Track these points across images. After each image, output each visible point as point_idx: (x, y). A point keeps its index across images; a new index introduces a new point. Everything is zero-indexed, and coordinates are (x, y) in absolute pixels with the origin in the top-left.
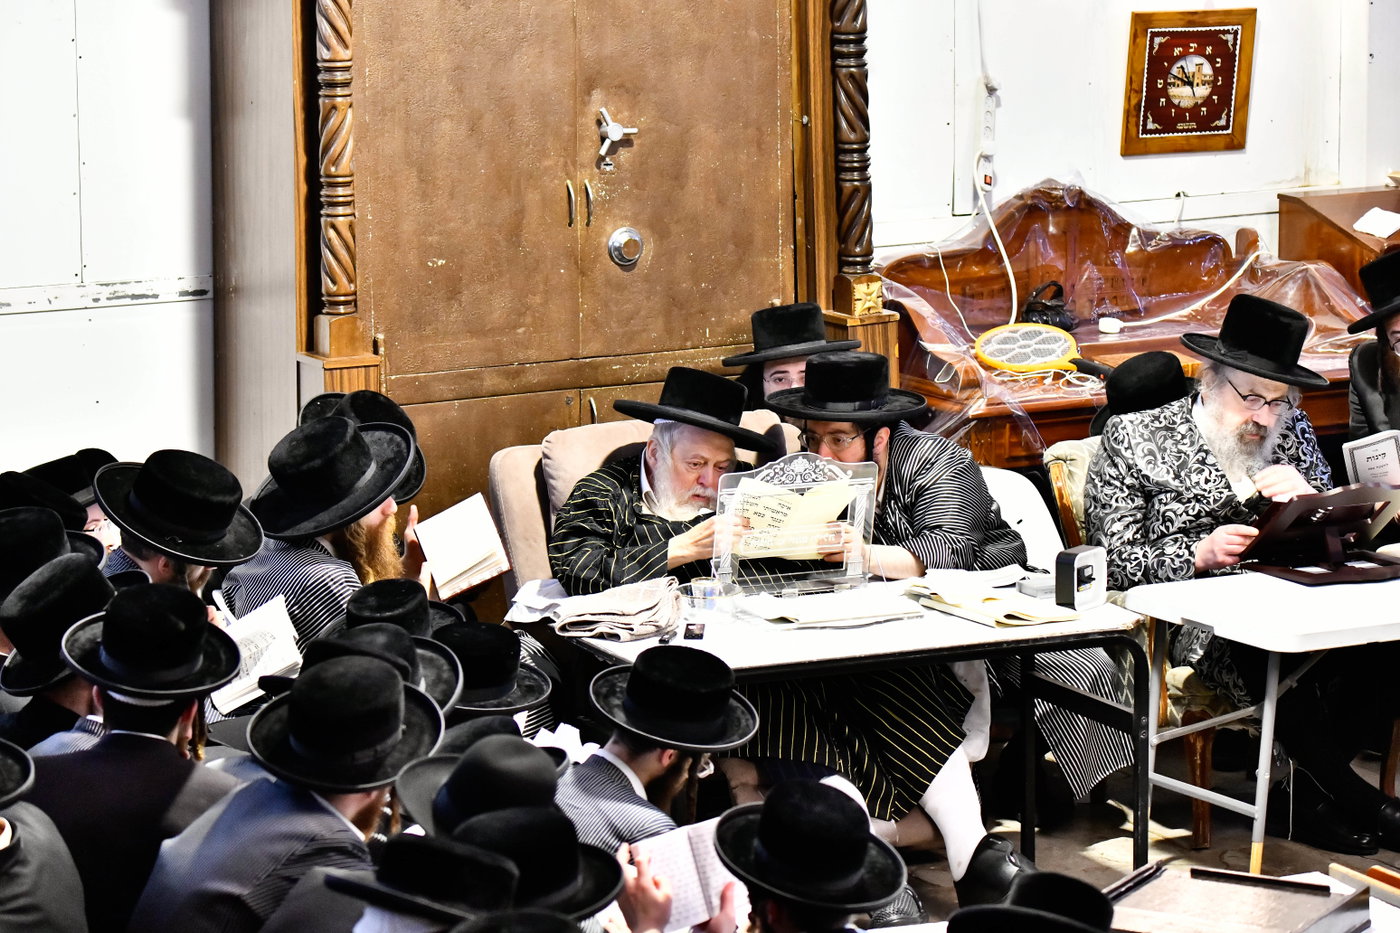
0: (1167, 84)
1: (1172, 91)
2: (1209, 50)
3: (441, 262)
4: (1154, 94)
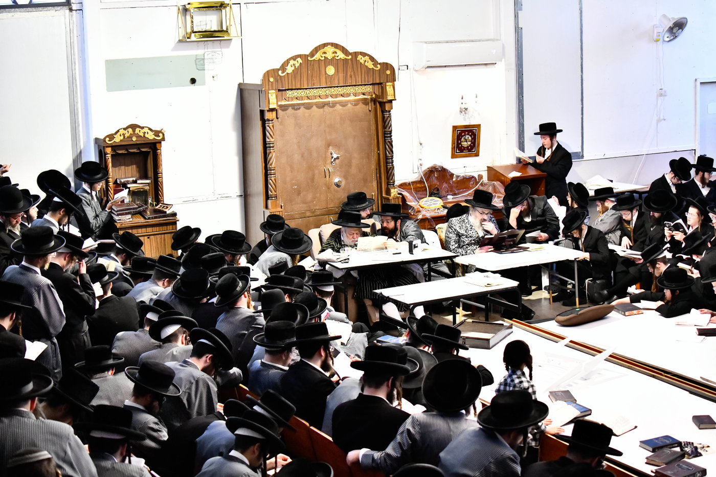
0: (461, 142)
1: (462, 143)
2: (470, 134)
3: (296, 187)
4: (458, 144)
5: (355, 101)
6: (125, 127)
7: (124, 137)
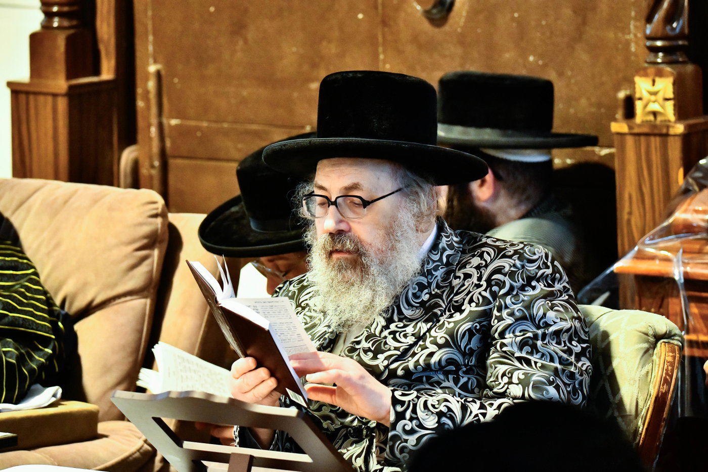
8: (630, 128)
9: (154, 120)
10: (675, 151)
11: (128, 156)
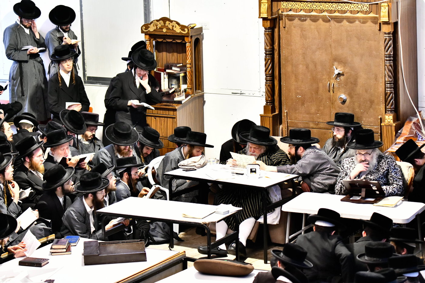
3: (300, 97)
5: (363, 18)
6: (158, 19)
7: (157, 28)
8: (385, 124)
9: (286, 121)
10: (393, 129)
11: (281, 127)
